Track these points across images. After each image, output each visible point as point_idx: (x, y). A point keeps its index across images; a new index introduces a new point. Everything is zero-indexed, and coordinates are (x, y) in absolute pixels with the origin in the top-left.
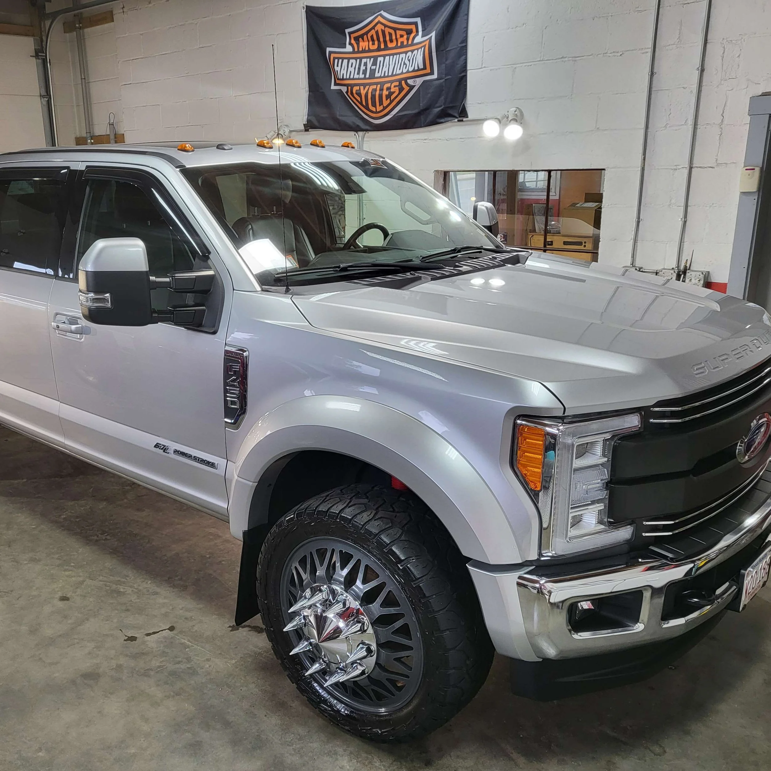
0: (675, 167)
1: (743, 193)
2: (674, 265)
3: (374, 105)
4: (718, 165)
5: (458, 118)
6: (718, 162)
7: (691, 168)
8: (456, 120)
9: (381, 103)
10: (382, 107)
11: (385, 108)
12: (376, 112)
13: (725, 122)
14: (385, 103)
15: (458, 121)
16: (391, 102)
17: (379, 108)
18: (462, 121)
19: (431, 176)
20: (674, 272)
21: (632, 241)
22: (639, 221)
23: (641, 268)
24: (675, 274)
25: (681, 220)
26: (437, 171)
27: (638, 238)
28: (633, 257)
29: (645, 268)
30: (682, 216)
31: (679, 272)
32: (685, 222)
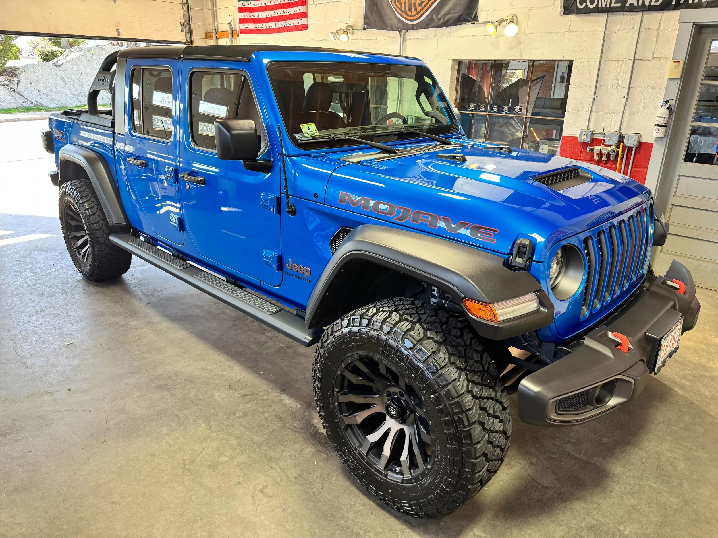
0: (623, 60)
1: (670, 79)
2: (617, 129)
3: (410, 10)
4: (654, 58)
5: (471, 21)
6: (654, 56)
7: (634, 60)
8: (470, 23)
9: (415, 9)
10: (416, 12)
11: (418, 13)
12: (412, 16)
13: (661, 28)
14: (419, 9)
15: (471, 24)
16: (423, 8)
17: (414, 13)
18: (474, 23)
19: (450, 64)
20: (617, 134)
21: (589, 112)
22: (595, 97)
23: (594, 131)
24: (618, 136)
25: (624, 97)
26: (454, 60)
27: (593, 110)
28: (588, 123)
29: (597, 131)
30: (625, 95)
31: (621, 134)
32: (627, 99)
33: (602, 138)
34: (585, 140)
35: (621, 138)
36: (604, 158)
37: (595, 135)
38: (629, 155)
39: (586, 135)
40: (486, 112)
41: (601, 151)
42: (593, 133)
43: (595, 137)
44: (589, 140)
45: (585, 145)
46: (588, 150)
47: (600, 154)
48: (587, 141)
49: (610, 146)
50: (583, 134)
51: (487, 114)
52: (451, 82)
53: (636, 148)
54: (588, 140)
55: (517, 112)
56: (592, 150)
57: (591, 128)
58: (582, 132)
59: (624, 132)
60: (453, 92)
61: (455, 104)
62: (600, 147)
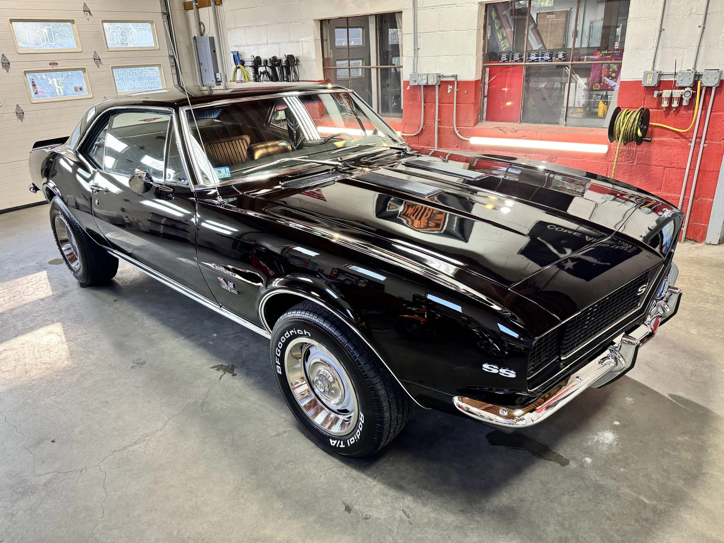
2: (691, 67)
19: (476, 7)
20: (693, 72)
21: (654, 49)
22: (661, 30)
23: (660, 72)
24: (693, 74)
25: (700, 27)
26: (480, 3)
27: (660, 46)
28: (654, 63)
29: (665, 71)
30: (701, 23)
31: (696, 72)
32: (704, 28)
33: (672, 79)
34: (651, 83)
35: (698, 76)
36: (675, 104)
37: (662, 77)
38: (707, 97)
39: (652, 77)
40: (522, 62)
41: (672, 95)
42: (661, 75)
43: (662, 80)
44: (656, 83)
45: (650, 89)
46: (655, 96)
47: (671, 100)
48: (653, 85)
49: (683, 88)
50: (648, 77)
51: (523, 63)
52: (479, 30)
53: (717, 88)
54: (654, 83)
55: (560, 59)
56: (660, 95)
57: (657, 69)
58: (646, 74)
59: (700, 70)
60: (480, 42)
61: (483, 55)
62: (671, 90)
